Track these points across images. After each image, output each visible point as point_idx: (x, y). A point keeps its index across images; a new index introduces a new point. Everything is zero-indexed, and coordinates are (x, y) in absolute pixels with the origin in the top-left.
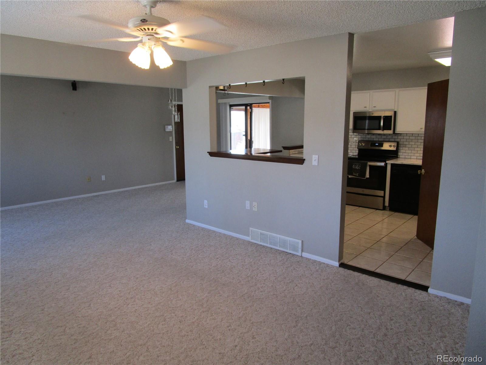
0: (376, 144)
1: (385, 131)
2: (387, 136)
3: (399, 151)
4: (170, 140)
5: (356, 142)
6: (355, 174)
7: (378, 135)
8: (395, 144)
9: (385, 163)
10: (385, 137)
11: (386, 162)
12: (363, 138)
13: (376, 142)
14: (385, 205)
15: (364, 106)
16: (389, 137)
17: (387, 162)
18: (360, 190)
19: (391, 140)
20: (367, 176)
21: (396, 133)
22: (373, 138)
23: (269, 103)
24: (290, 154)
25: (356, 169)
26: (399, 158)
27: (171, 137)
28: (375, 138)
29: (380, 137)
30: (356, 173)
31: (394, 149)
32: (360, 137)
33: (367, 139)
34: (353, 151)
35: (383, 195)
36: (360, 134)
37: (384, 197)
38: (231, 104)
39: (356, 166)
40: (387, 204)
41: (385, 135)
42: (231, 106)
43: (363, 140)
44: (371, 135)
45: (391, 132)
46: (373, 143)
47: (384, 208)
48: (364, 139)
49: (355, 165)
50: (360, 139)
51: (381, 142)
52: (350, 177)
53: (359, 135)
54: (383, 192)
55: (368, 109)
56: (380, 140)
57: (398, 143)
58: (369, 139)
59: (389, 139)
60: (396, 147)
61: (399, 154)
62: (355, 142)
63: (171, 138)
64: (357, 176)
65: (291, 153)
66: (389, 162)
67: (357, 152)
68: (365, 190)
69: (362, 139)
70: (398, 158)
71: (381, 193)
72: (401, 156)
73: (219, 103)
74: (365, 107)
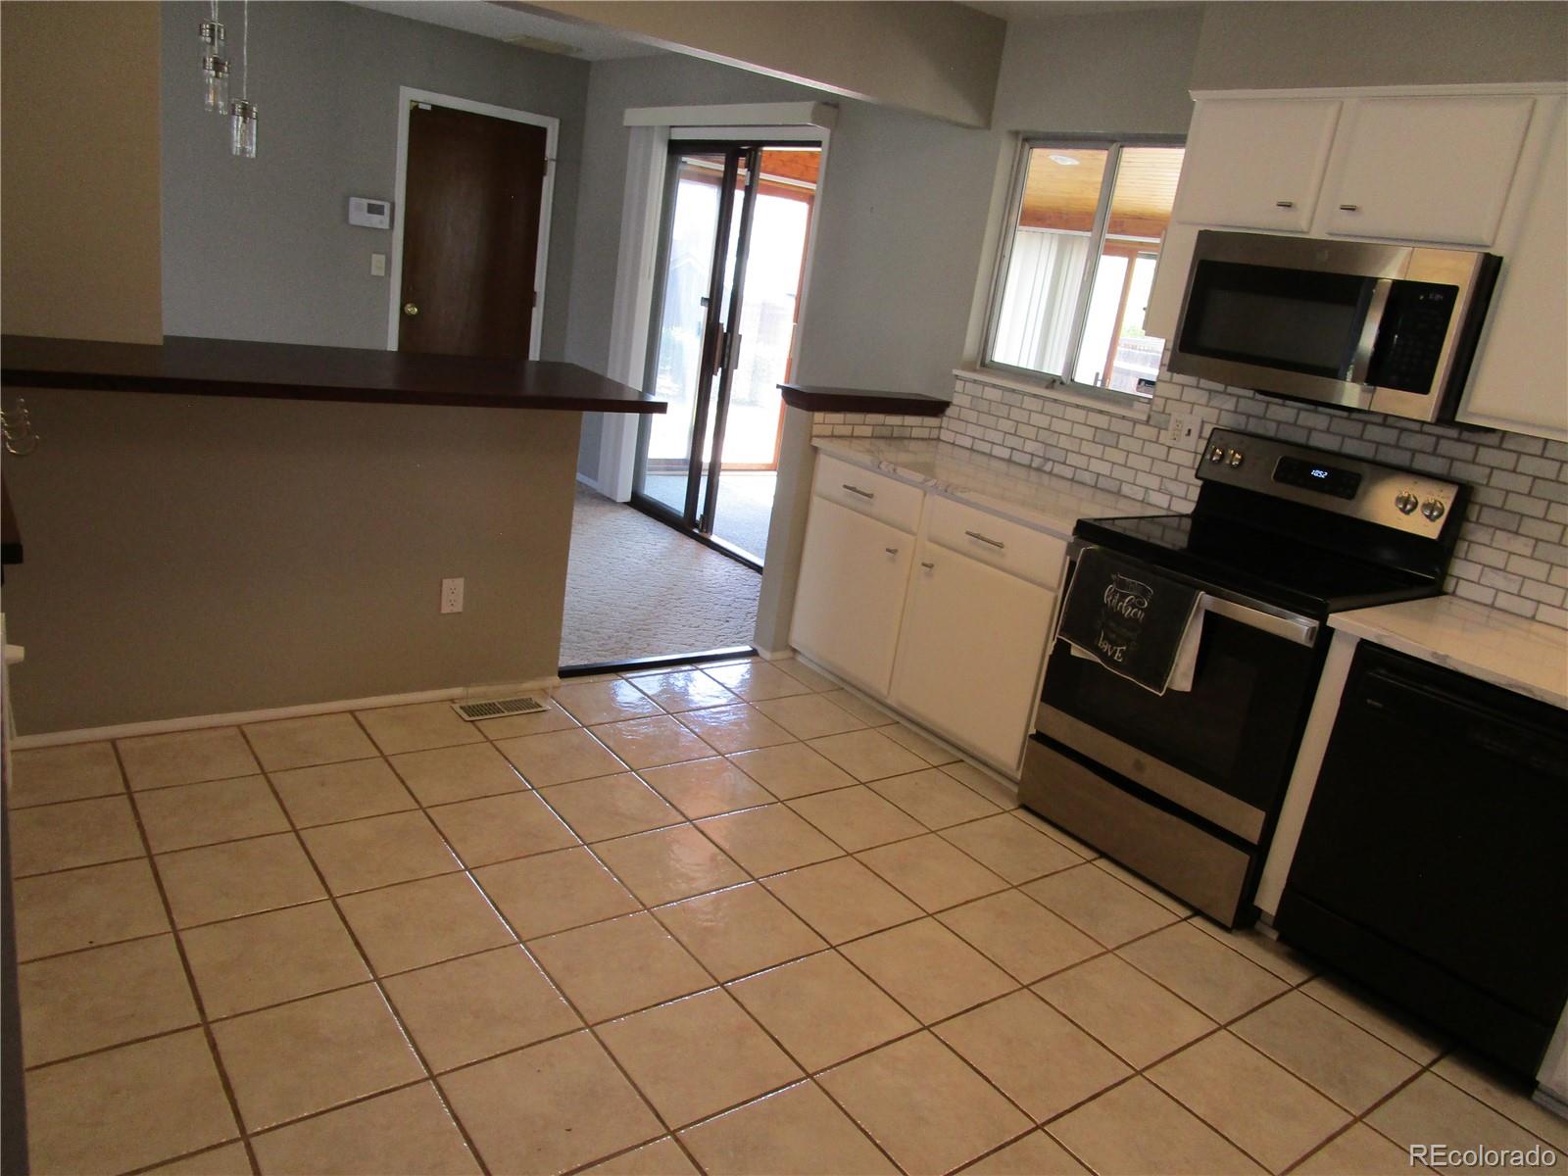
0: (1316, 473)
1: (1383, 392)
2: (1403, 430)
3: (1462, 546)
4: (374, 272)
5: (1200, 437)
6: (1106, 647)
7: (1345, 414)
8: (1446, 497)
9: (1315, 623)
10: (1390, 435)
11: (1323, 619)
12: (1249, 416)
13: (1323, 456)
14: (1257, 903)
15: (1282, 200)
16: (1414, 441)
17: (1335, 620)
18: (1121, 756)
19: (1421, 463)
20: (1182, 676)
21: (1459, 418)
22: (1310, 430)
23: (818, 144)
24: (811, 437)
25: (1120, 614)
26: (1454, 594)
27: (383, 258)
28: (1319, 431)
29: (1353, 428)
30: (1113, 643)
31: (1431, 530)
32: (1230, 404)
33: (1270, 430)
34: (1172, 487)
35: (1253, 833)
36: (1230, 389)
37: (1259, 852)
38: (679, 135)
39: (1123, 597)
40: (1269, 899)
41: (1390, 421)
42: (677, 149)
43: (1243, 427)
44: (1300, 409)
45: (1420, 406)
46: (1295, 463)
47: (1245, 920)
48: (1253, 426)
49: (1122, 584)
50: (1227, 421)
51: (1347, 466)
52: (1077, 651)
53: (1225, 393)
54: (1258, 816)
55: (1303, 225)
56: (1351, 447)
57: (1465, 495)
58: (1287, 434)
59: (1414, 452)
60: (1441, 521)
61: (1459, 568)
62: (1195, 434)
63: (378, 260)
64: (1115, 665)
65: (816, 430)
66: (1354, 625)
67: (1194, 494)
68: (1147, 759)
69: (1239, 422)
70: (1439, 592)
71: (1248, 821)
72: (1463, 589)
73: (629, 127)
74: (1289, 206)
